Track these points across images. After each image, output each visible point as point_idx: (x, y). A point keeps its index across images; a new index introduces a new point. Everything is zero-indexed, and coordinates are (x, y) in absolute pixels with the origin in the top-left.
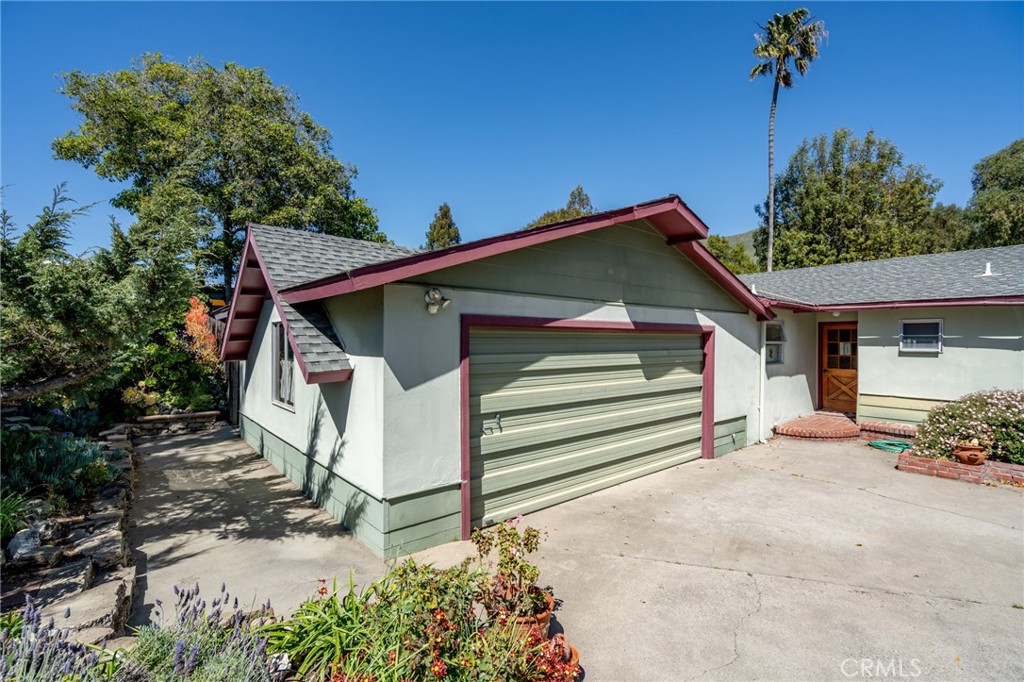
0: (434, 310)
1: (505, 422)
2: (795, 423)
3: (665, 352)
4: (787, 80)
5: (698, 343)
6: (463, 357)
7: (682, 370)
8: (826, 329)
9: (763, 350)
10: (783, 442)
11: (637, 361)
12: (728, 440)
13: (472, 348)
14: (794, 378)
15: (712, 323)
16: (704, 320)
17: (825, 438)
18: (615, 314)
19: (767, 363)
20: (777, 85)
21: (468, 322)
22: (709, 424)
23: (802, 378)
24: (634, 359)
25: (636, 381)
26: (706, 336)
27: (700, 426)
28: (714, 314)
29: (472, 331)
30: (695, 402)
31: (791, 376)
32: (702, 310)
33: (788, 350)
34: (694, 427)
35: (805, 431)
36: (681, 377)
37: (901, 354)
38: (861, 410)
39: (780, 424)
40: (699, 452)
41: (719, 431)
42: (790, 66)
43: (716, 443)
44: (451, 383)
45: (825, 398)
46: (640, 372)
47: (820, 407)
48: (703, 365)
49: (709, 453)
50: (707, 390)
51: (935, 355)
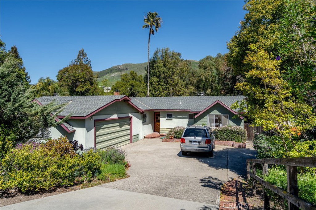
0: (91, 120)
1: (99, 137)
2: (149, 135)
3: (123, 122)
4: (153, 33)
5: (129, 120)
6: (94, 126)
7: (126, 125)
8: (156, 113)
9: (142, 120)
10: (146, 139)
11: (119, 125)
12: (135, 139)
13: (96, 125)
14: (149, 125)
15: (132, 115)
16: (130, 115)
17: (153, 138)
18: (115, 116)
19: (143, 122)
20: (150, 33)
21: (95, 121)
22: (131, 136)
23: (150, 125)
24: (118, 124)
25: (118, 129)
26: (131, 118)
27: (129, 137)
28: (132, 114)
29: (96, 122)
30: (129, 132)
31: (148, 124)
32: (130, 113)
33: (147, 119)
34: (128, 137)
35: (150, 136)
36: (126, 127)
37: (167, 120)
38: (161, 131)
39: (145, 136)
40: (129, 142)
41: (133, 137)
42: (154, 28)
43: (133, 140)
44: (93, 131)
45: (155, 129)
46: (119, 127)
47: (154, 131)
48: (130, 124)
49: (131, 142)
50: (131, 129)
51: (171, 120)
